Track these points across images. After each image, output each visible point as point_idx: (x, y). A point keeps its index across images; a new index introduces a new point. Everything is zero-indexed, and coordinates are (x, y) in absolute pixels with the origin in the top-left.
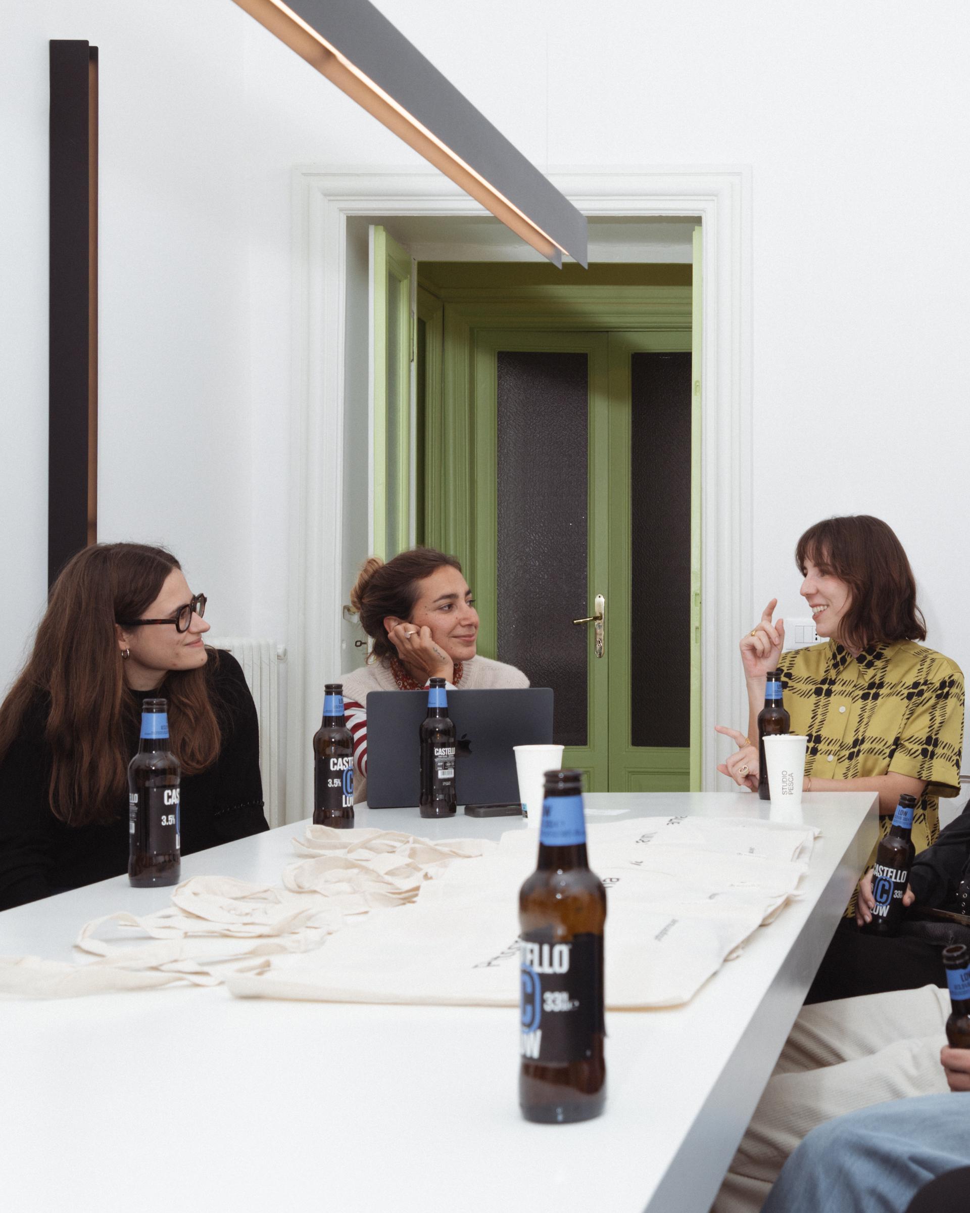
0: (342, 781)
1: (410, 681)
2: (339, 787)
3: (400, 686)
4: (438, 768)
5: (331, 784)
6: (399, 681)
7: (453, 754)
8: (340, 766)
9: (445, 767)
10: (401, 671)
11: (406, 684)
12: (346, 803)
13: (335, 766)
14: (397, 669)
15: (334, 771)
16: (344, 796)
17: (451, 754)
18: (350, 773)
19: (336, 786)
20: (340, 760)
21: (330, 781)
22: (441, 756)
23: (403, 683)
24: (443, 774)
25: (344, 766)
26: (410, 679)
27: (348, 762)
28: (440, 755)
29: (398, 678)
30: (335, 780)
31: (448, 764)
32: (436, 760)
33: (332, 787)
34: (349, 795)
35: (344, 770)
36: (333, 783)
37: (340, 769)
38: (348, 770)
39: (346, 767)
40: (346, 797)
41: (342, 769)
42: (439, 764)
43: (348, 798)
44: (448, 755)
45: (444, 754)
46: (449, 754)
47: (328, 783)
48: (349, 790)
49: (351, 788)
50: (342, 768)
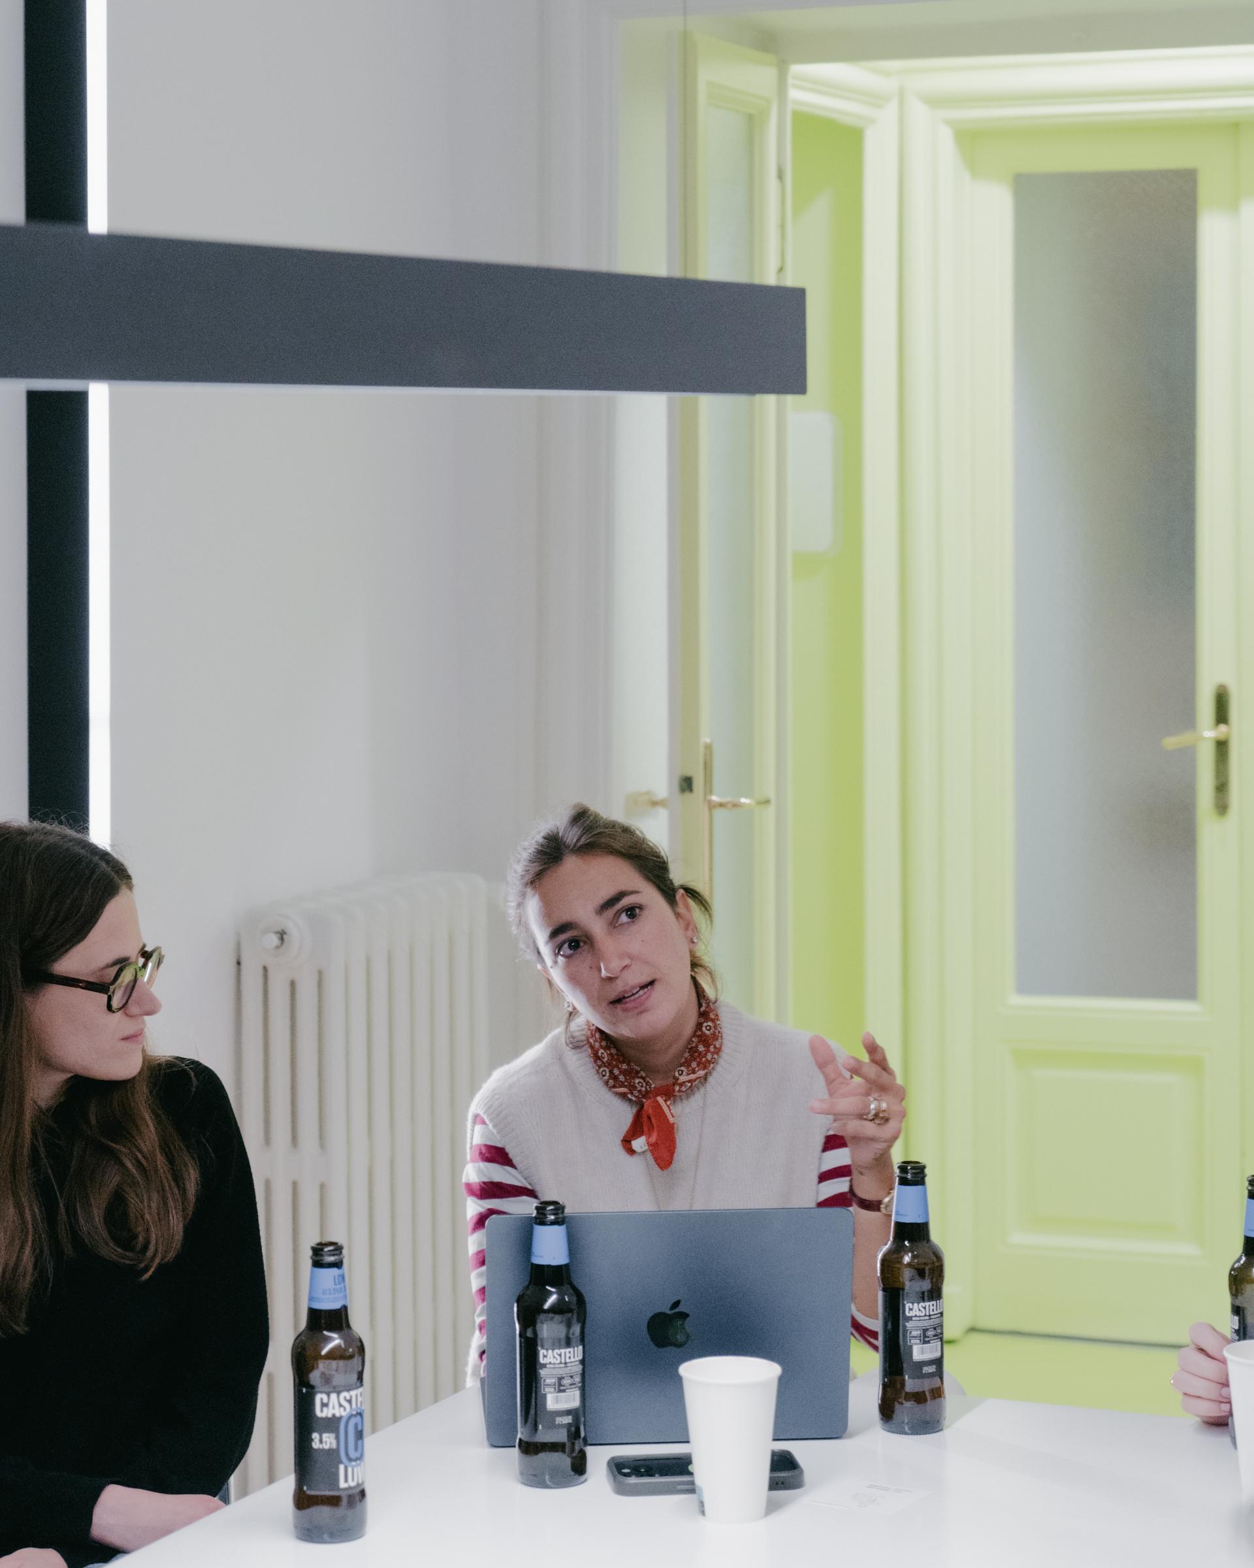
0: (337, 1438)
1: (624, 1066)
2: (333, 1450)
3: (606, 1078)
4: (547, 1390)
5: (318, 1443)
6: (601, 1069)
7: (577, 1359)
8: (334, 1408)
9: (560, 1388)
10: (606, 1048)
11: (616, 1072)
12: (346, 1480)
13: (325, 1409)
14: (597, 1045)
15: (322, 1419)
16: (342, 1467)
17: (572, 1360)
18: (353, 1422)
19: (326, 1447)
20: (334, 1396)
21: (315, 1436)
22: (552, 1366)
23: (611, 1072)
24: (557, 1401)
25: (342, 1409)
26: (623, 1062)
27: (350, 1401)
28: (550, 1363)
29: (599, 1063)
30: (325, 1436)
31: (566, 1382)
32: (543, 1372)
33: (319, 1449)
34: (354, 1463)
35: (341, 1417)
36: (321, 1441)
37: (334, 1415)
38: (351, 1416)
39: (345, 1409)
40: (346, 1468)
41: (338, 1415)
42: (548, 1381)
43: (350, 1470)
44: (566, 1363)
45: (558, 1361)
46: (568, 1360)
47: (312, 1440)
48: (353, 1454)
49: (356, 1449)
50: (339, 1412)
